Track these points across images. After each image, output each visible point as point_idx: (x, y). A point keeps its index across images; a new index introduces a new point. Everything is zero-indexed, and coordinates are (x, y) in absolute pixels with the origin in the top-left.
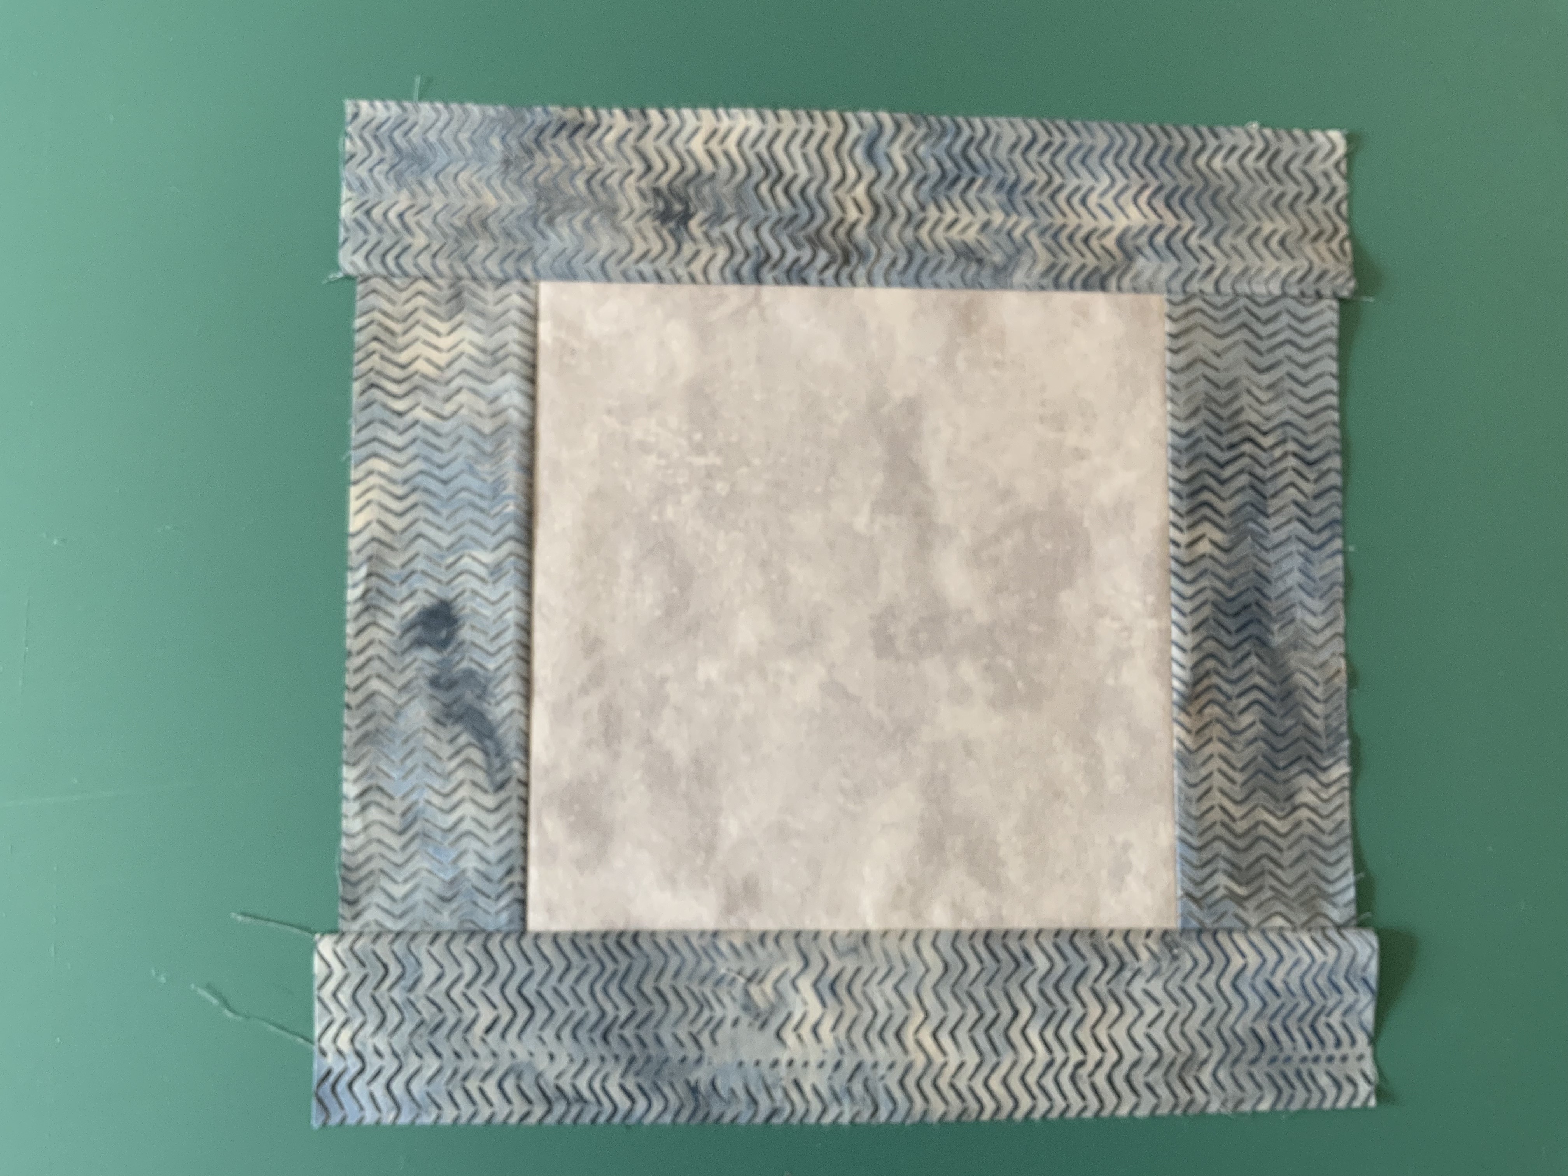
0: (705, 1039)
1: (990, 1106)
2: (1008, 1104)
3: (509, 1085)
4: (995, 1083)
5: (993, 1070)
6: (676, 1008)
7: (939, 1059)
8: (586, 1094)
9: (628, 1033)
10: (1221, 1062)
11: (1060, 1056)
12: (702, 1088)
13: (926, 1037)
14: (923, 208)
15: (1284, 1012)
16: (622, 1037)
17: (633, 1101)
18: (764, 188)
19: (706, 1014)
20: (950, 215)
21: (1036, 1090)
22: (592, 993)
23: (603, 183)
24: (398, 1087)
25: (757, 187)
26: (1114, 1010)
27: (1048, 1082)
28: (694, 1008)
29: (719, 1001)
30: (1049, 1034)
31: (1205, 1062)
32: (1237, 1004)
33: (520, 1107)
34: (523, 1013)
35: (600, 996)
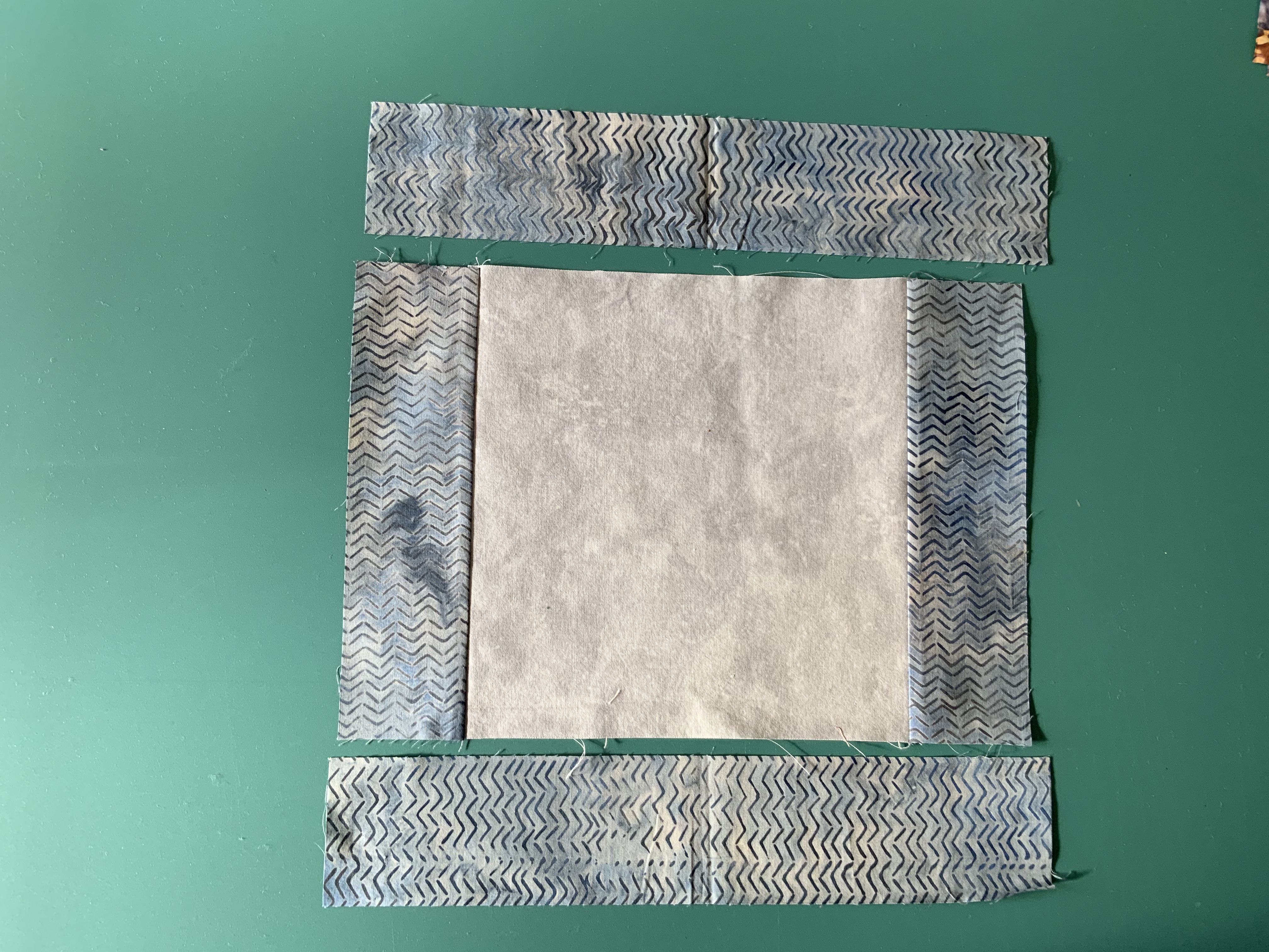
0: (593, 846)
1: (787, 895)
2: (799, 893)
3: (458, 879)
4: (790, 878)
5: (789, 870)
6: (574, 823)
7: (752, 860)
8: (511, 885)
9: (540, 841)
10: (946, 866)
11: (835, 860)
12: (590, 882)
13: (743, 844)
14: (758, 184)
15: (988, 832)
16: (536, 845)
17: (543, 891)
18: (652, 167)
19: (594, 828)
20: (776, 189)
21: (818, 884)
22: (517, 814)
23: (543, 161)
24: (381, 881)
25: (647, 166)
26: (872, 828)
27: (827, 878)
28: (586, 825)
29: (603, 819)
30: (828, 845)
31: (935, 866)
32: (956, 825)
33: (466, 894)
34: (470, 828)
35: (522, 816)
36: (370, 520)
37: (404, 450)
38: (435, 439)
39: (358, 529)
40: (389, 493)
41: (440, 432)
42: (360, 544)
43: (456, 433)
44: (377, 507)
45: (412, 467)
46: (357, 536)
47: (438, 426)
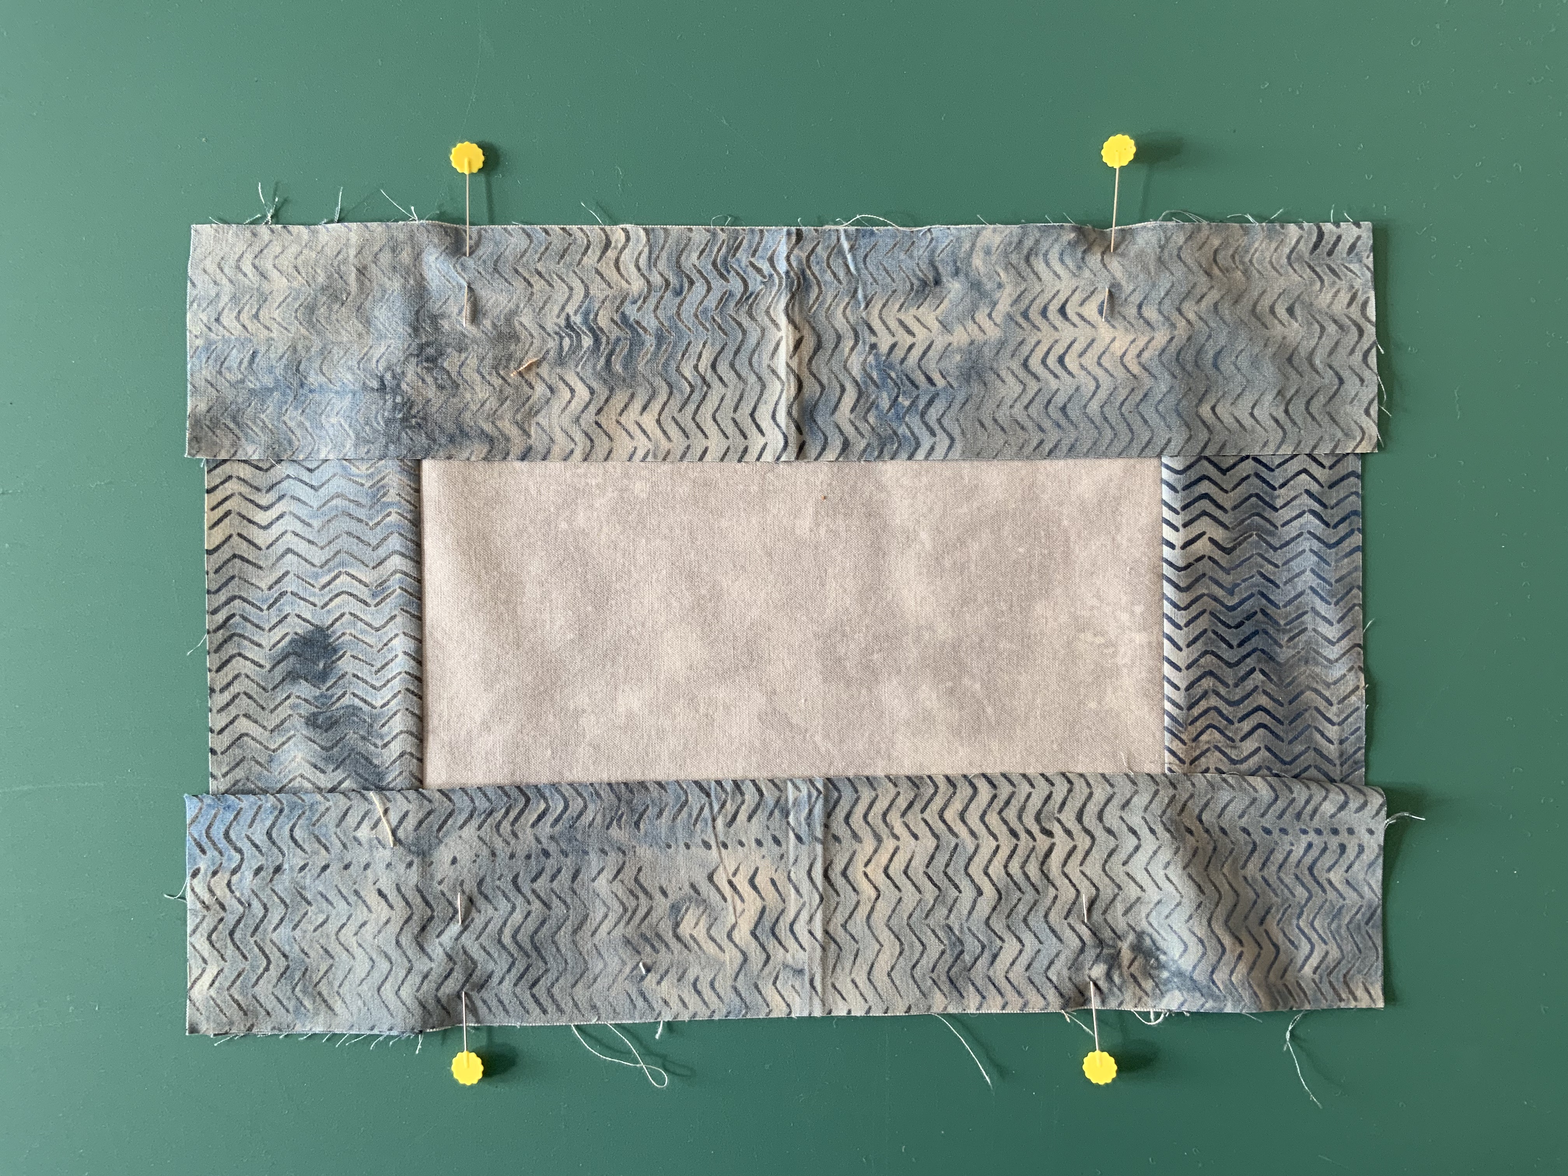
36: (248, 668)
37: (302, 547)
38: (354, 526)
39: (229, 685)
40: (280, 622)
41: (361, 513)
42: (233, 711)
43: (389, 515)
44: (259, 645)
45: (316, 576)
46: (227, 696)
47: (358, 504)
